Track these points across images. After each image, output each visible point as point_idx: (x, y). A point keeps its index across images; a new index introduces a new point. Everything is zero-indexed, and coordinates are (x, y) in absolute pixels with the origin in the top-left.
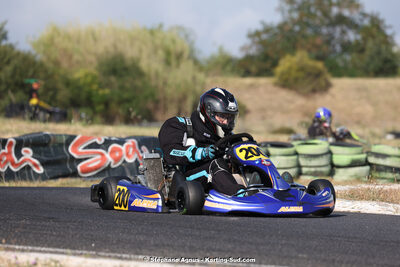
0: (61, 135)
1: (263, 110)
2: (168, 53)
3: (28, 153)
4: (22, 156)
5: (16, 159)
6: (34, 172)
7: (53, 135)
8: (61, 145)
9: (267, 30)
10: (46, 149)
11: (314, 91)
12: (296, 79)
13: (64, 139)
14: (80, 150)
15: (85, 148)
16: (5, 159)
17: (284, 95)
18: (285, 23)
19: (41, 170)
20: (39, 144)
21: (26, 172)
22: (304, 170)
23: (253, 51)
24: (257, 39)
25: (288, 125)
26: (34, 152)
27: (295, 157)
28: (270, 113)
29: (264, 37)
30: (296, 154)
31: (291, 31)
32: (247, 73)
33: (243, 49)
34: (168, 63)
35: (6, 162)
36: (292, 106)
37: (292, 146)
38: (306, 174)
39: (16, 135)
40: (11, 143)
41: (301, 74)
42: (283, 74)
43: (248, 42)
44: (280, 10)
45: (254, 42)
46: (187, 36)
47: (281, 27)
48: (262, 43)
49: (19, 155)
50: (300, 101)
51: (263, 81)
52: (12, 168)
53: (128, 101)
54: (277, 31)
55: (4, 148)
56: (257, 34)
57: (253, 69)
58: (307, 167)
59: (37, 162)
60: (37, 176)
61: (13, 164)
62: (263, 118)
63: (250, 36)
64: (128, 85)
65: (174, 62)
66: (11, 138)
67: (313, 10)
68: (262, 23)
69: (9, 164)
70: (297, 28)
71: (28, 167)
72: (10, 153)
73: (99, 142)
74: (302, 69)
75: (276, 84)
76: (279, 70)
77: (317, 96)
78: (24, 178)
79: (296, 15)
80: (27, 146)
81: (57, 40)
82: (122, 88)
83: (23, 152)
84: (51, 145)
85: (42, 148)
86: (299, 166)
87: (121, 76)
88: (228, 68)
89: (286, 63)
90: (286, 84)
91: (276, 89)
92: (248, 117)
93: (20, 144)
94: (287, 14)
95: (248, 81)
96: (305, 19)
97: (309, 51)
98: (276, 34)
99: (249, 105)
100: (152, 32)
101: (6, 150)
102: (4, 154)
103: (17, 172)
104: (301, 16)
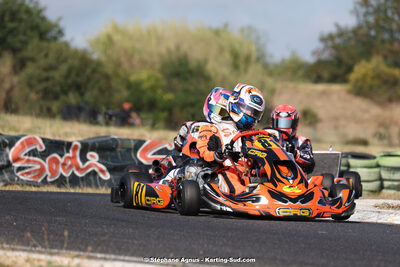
0: (129, 140)
1: (336, 119)
2: (235, 56)
3: (93, 158)
4: (87, 160)
5: (81, 164)
6: (100, 178)
7: (121, 139)
8: (129, 150)
9: (341, 33)
10: (113, 154)
11: (390, 100)
12: (371, 87)
13: (133, 144)
14: (149, 155)
15: (154, 154)
16: (69, 163)
17: (359, 103)
18: (359, 27)
19: (107, 176)
20: (105, 148)
21: (92, 178)
22: (386, 184)
23: (326, 56)
24: (330, 43)
25: (362, 135)
26: (100, 157)
27: (377, 170)
28: (342, 122)
29: (338, 41)
30: (378, 166)
31: (368, 35)
32: (318, 80)
33: (314, 53)
34: (235, 67)
35: (70, 167)
36: (366, 116)
37: (374, 158)
38: (389, 188)
39: (80, 139)
40: (76, 147)
41: (376, 82)
42: (357, 81)
43: (321, 46)
44: (355, 12)
45: (326, 47)
46: (258, 38)
47: (355, 31)
48: (335, 47)
49: (84, 159)
50: (375, 110)
51: (336, 88)
52: (77, 174)
53: (192, 105)
54: (351, 35)
55: (68, 152)
56: (331, 37)
57: (326, 74)
58: (389, 180)
59: (104, 168)
60: (103, 182)
61: (78, 169)
62: (336, 128)
63: (323, 39)
64: (192, 88)
65: (242, 66)
66: (76, 141)
67: (389, 13)
68: (337, 25)
69: (74, 169)
70: (373, 33)
71: (94, 173)
72: (74, 157)
73: (170, 148)
74: (378, 76)
75: (350, 92)
76: (353, 76)
77: (394, 105)
78: (89, 185)
79: (371, 19)
80: (92, 150)
81: (117, 38)
82: (186, 91)
83: (88, 156)
84: (119, 149)
85: (108, 153)
86: (381, 179)
87: (186, 79)
88: (301, 73)
89: (361, 69)
90: (360, 92)
91: (349, 97)
92: (319, 125)
93: (86, 148)
94: (362, 18)
95: (320, 87)
96: (382, 23)
97: (385, 57)
98: (350, 39)
99: (321, 113)
100: (217, 33)
101: (70, 154)
102: (69, 158)
103: (82, 178)
104: (377, 20)
